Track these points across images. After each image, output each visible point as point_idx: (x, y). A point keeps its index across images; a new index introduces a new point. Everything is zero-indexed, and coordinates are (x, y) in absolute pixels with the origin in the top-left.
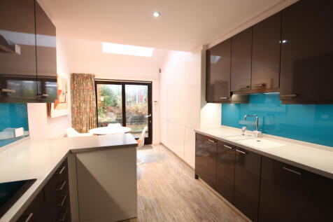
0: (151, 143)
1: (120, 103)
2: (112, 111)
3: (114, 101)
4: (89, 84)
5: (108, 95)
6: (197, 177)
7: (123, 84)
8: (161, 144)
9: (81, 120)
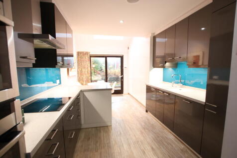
0: (122, 93)
1: (104, 68)
2: (99, 74)
3: (101, 68)
4: (87, 57)
5: (97, 63)
6: (147, 111)
7: (106, 57)
8: (128, 94)
9: (83, 78)
